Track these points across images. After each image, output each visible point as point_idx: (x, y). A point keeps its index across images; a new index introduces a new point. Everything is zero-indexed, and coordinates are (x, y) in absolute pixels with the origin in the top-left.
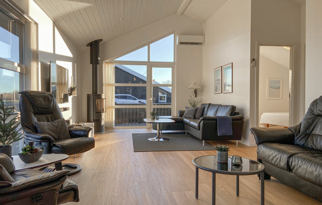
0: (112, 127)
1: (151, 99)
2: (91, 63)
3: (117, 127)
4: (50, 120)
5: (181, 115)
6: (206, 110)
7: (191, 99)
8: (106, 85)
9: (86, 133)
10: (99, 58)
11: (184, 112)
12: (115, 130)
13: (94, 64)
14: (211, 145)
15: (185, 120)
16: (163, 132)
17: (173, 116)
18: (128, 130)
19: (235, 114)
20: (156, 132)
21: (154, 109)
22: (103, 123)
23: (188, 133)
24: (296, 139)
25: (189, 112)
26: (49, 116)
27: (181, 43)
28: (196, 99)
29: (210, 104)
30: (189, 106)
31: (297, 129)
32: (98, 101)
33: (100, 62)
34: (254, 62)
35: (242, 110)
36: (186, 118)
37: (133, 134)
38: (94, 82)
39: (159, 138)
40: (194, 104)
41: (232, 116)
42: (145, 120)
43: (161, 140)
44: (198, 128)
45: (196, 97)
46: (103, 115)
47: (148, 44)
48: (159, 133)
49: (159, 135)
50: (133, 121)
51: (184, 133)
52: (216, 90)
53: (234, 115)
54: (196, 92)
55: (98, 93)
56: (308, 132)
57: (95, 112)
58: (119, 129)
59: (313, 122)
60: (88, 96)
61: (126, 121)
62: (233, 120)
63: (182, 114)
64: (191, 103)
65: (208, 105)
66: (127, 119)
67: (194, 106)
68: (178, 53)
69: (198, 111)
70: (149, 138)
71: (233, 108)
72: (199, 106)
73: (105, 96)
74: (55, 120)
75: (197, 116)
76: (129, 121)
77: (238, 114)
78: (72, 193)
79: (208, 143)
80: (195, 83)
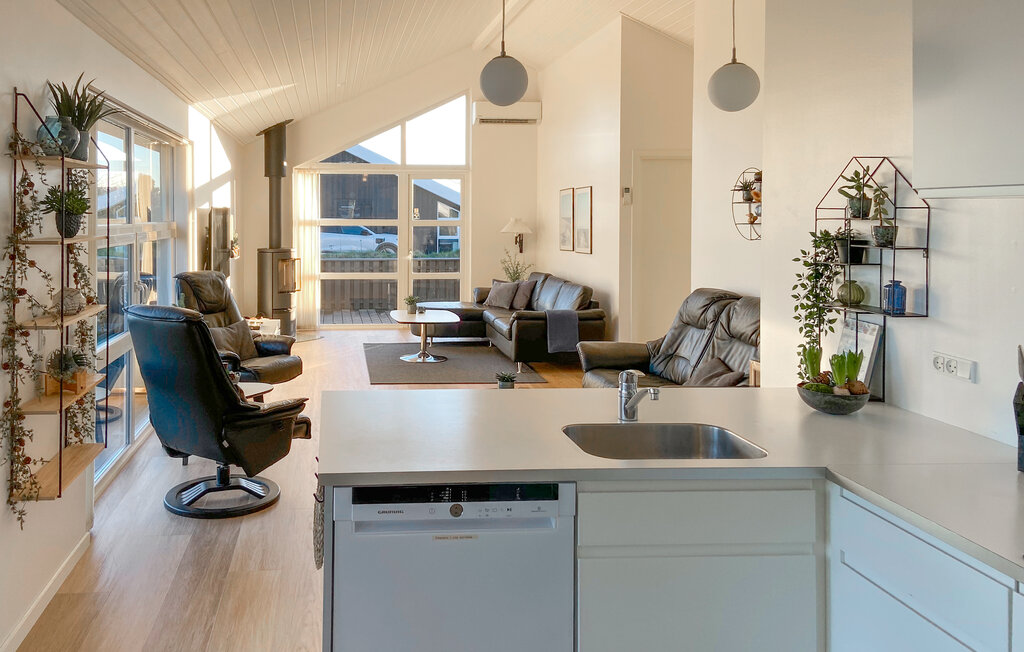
0: (315, 326)
1: (410, 257)
2: (267, 173)
3: (325, 326)
4: (223, 324)
5: (481, 302)
6: (538, 290)
7: (507, 259)
8: (300, 224)
9: (286, 348)
10: (285, 164)
11: (487, 291)
12: (323, 334)
13: (274, 179)
14: (536, 372)
15: (489, 314)
16: (436, 340)
17: (463, 303)
18: (352, 333)
19: (591, 305)
20: (419, 339)
21: (417, 282)
22: (293, 316)
23: (493, 345)
24: (652, 362)
25: (499, 293)
26: (220, 316)
27: (483, 121)
28: (520, 258)
29: (547, 276)
30: (504, 277)
31: (657, 346)
32: (283, 266)
33: (287, 173)
34: (627, 195)
35: (606, 298)
36: (490, 307)
37: (366, 345)
38: (274, 221)
39: (425, 355)
40: (516, 272)
41: (585, 309)
42: (393, 314)
43: (431, 359)
44: (508, 336)
45: (521, 251)
46: (294, 297)
47: (402, 122)
48: (426, 343)
49: (425, 349)
50: (362, 306)
51: (486, 344)
52: (563, 242)
53: (588, 308)
54: (520, 241)
55: (283, 246)
56: (671, 352)
57: (275, 292)
58: (330, 330)
59: (680, 334)
60: (261, 252)
61: (343, 307)
62: (580, 319)
63: (482, 297)
64: (507, 270)
65: (542, 279)
66: (348, 302)
67: (515, 276)
68: (474, 143)
69: (520, 292)
70: (402, 355)
71: (587, 292)
72: (525, 278)
73: (299, 254)
74: (230, 324)
75: (516, 305)
76: (353, 304)
77: (596, 305)
78: (305, 426)
79: (532, 368)
80: (516, 220)
